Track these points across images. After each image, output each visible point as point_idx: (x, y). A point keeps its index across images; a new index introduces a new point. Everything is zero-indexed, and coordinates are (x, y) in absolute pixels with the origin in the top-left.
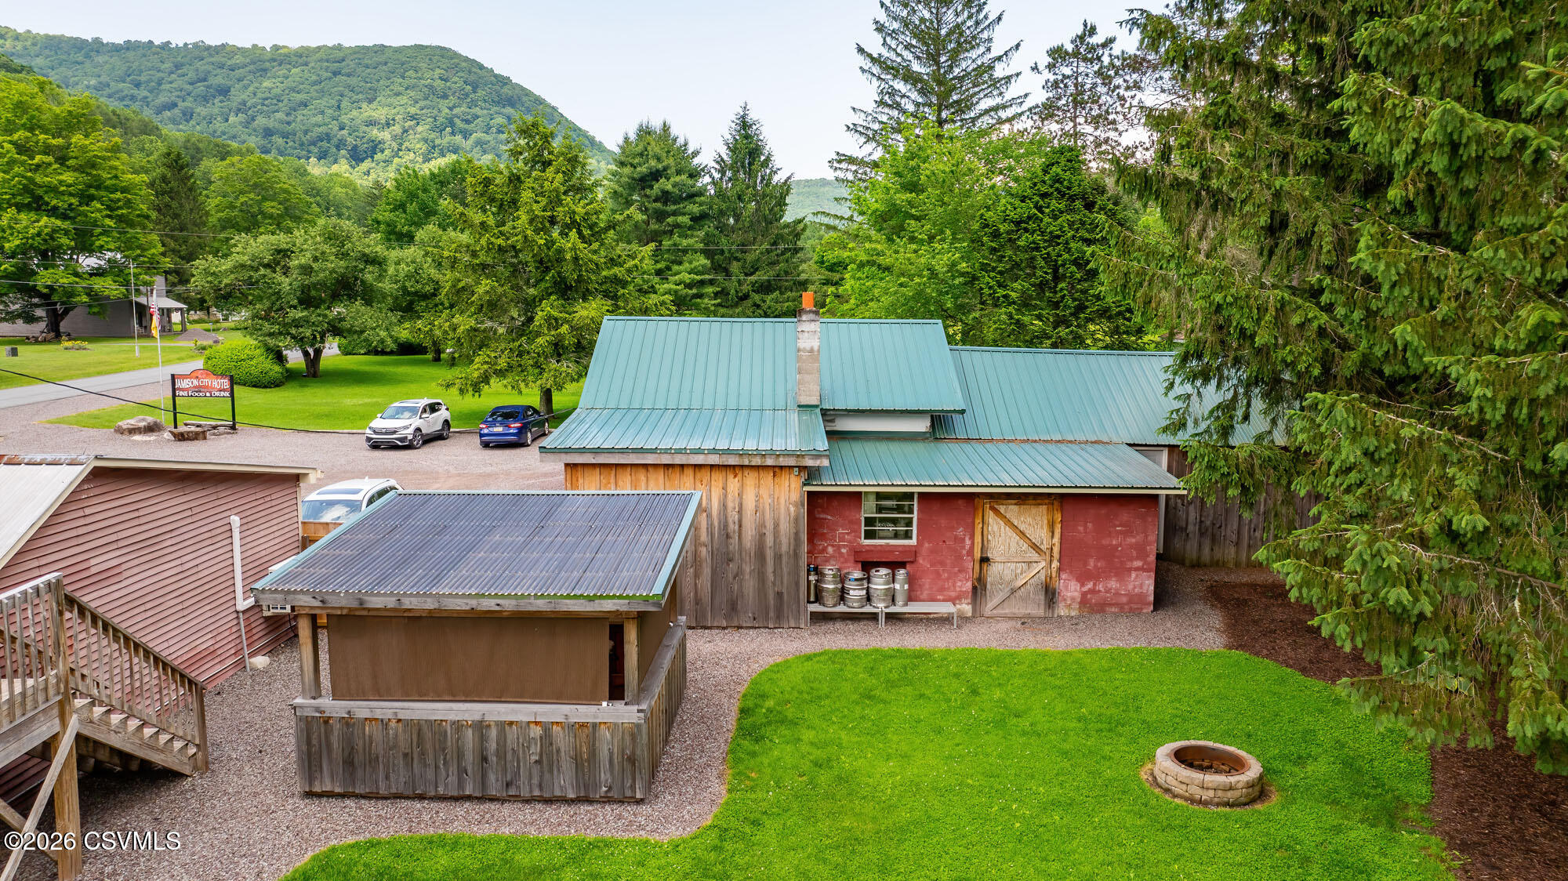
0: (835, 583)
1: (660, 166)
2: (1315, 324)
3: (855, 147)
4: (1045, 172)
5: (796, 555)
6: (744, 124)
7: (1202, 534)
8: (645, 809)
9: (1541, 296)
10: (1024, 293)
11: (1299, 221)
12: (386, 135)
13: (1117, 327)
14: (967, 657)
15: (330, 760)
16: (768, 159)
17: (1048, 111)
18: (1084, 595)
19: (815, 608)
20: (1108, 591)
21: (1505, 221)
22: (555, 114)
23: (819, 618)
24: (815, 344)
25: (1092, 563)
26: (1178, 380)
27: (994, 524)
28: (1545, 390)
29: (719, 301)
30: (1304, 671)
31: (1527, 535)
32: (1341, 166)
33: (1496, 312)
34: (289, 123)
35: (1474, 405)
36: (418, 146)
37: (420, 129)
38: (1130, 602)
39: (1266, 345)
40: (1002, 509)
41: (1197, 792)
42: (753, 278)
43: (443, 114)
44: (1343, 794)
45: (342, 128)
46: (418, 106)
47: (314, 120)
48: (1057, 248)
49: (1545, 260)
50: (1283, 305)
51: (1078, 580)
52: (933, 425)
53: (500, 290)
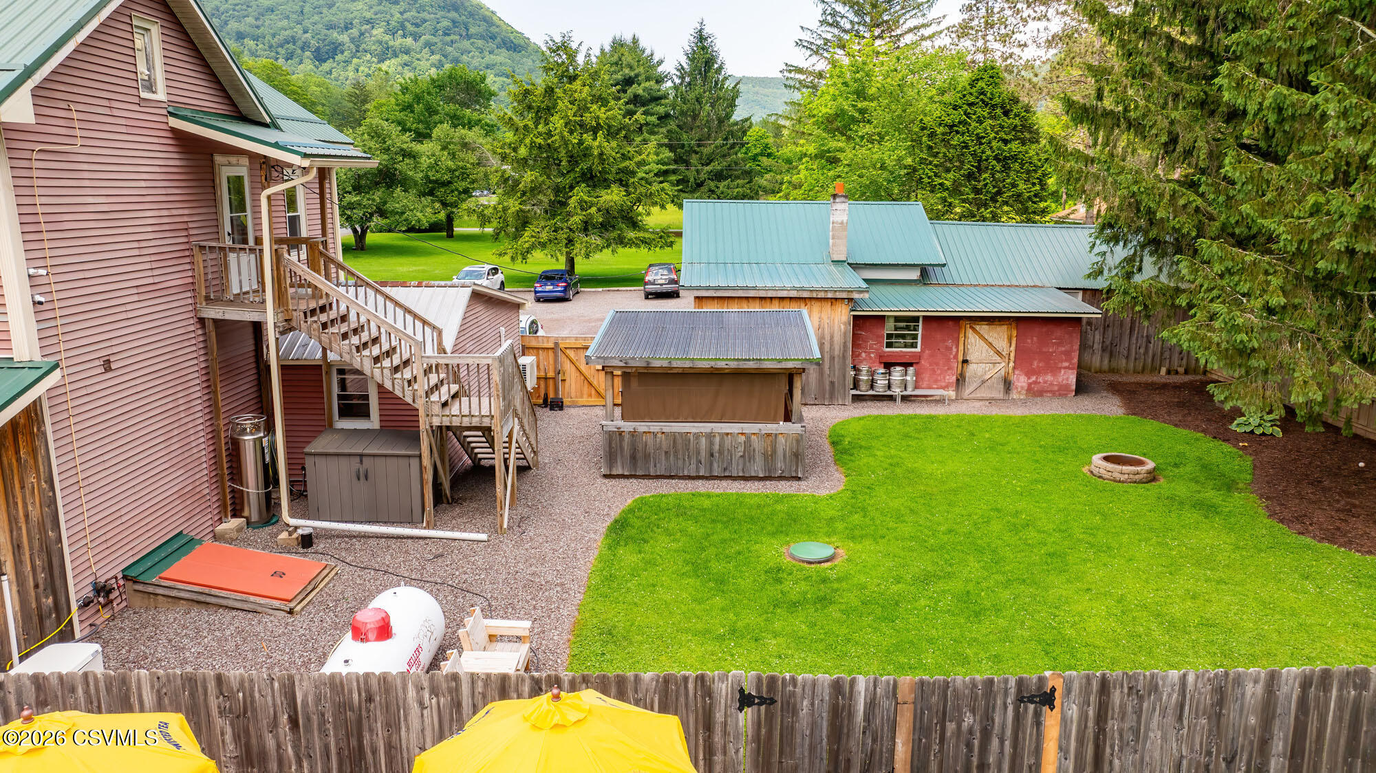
0: (868, 376)
1: (632, 74)
2: (1194, 205)
3: (801, 59)
4: (972, 86)
5: (844, 357)
6: (701, 37)
7: (1104, 350)
8: (802, 483)
9: (1320, 189)
10: (955, 181)
11: (1185, 140)
12: (344, 38)
13: (1027, 208)
14: (961, 418)
15: (622, 456)
16: (721, 68)
17: (963, 30)
18: (1030, 385)
19: (854, 392)
20: (1045, 382)
21: (1304, 148)
22: (494, 18)
23: (857, 398)
24: (845, 218)
25: (1035, 364)
26: (1098, 242)
27: (972, 337)
28: (1315, 237)
29: (681, 187)
30: (1176, 426)
31: (1305, 309)
32: (1213, 103)
33: (1296, 197)
34: (258, 27)
35: (1282, 244)
36: (374, 47)
37: (375, 32)
38: (1059, 390)
39: (1162, 218)
40: (978, 328)
41: (1117, 476)
42: (709, 168)
43: (395, 18)
44: (1202, 479)
45: (305, 32)
46: (372, 11)
47: (280, 24)
48: (982, 147)
49: (1323, 171)
50: (1174, 193)
51: (1026, 375)
52: (922, 275)
53: (541, 179)
